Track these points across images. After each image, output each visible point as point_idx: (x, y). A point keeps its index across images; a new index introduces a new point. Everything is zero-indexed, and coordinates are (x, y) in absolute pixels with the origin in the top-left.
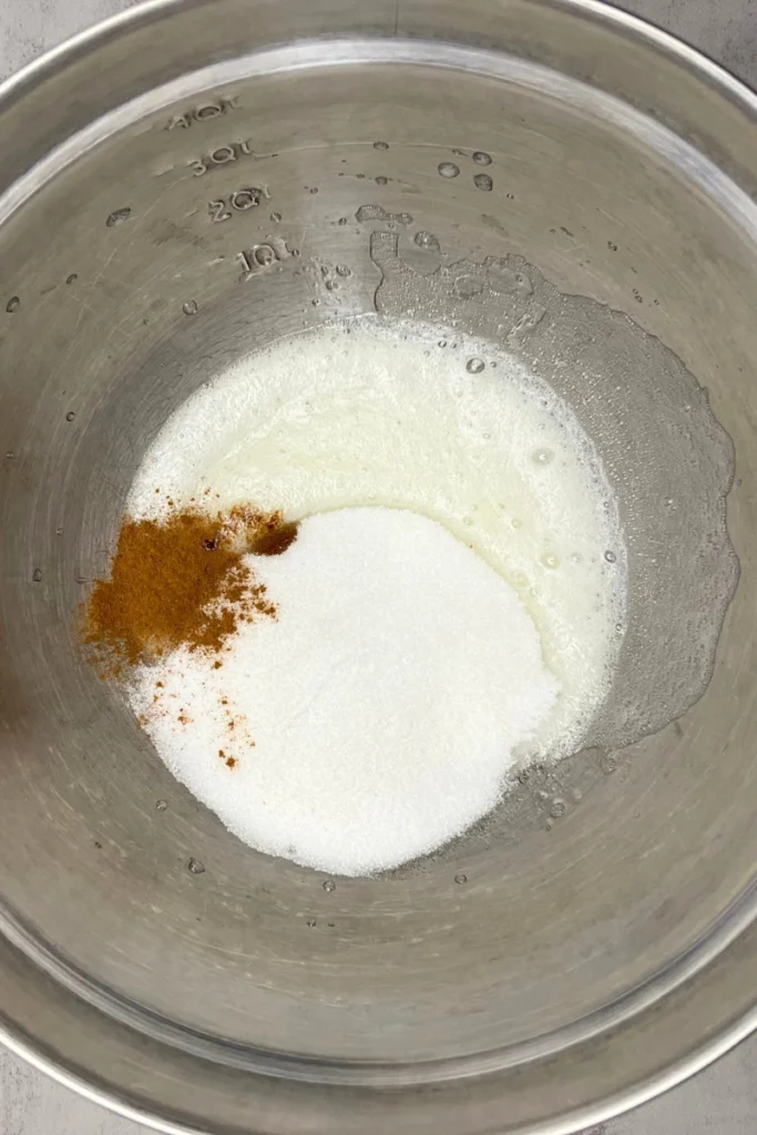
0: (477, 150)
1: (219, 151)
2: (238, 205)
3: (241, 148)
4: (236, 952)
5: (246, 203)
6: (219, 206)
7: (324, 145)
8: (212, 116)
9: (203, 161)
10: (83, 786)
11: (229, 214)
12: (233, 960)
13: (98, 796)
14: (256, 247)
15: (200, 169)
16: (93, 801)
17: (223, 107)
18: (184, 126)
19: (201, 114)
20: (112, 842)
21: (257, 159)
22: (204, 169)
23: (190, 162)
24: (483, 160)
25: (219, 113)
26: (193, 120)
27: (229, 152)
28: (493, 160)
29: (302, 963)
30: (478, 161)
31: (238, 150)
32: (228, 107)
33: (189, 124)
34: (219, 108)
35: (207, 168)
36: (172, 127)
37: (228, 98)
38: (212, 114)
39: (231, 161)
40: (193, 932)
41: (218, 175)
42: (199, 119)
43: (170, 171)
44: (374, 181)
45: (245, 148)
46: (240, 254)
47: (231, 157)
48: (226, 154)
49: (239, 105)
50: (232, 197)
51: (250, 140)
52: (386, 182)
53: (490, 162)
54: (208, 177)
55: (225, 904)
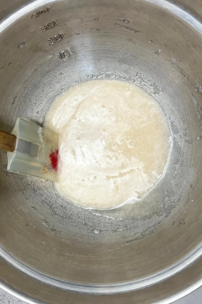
0: (124, 19)
1: (49, 24)
2: (56, 40)
3: (55, 23)
4: (67, 254)
5: (58, 39)
6: (51, 40)
7: (80, 20)
8: (45, 13)
9: (44, 27)
10: (22, 208)
11: (54, 42)
12: (66, 256)
13: (27, 211)
14: (63, 52)
15: (44, 29)
16: (25, 213)
17: (48, 10)
18: (37, 17)
19: (41, 13)
20: (31, 224)
21: (60, 26)
22: (45, 29)
23: (40, 28)
24: (126, 22)
25: (47, 12)
26: (39, 15)
27: (52, 24)
28: (129, 21)
29: (86, 256)
30: (125, 22)
31: (54, 23)
32: (49, 10)
33: (38, 16)
34: (47, 11)
35: (46, 29)
36: (33, 17)
37: (49, 7)
38: (45, 12)
39: (53, 26)
40: (54, 249)
41: (50, 31)
42: (41, 14)
43: (35, 31)
44: (95, 30)
45: (56, 22)
46: (59, 54)
47: (53, 25)
48: (51, 24)
49: (53, 10)
50: (54, 37)
51: (57, 20)
52: (99, 30)
53: (128, 22)
54: (47, 32)
55: (63, 240)
